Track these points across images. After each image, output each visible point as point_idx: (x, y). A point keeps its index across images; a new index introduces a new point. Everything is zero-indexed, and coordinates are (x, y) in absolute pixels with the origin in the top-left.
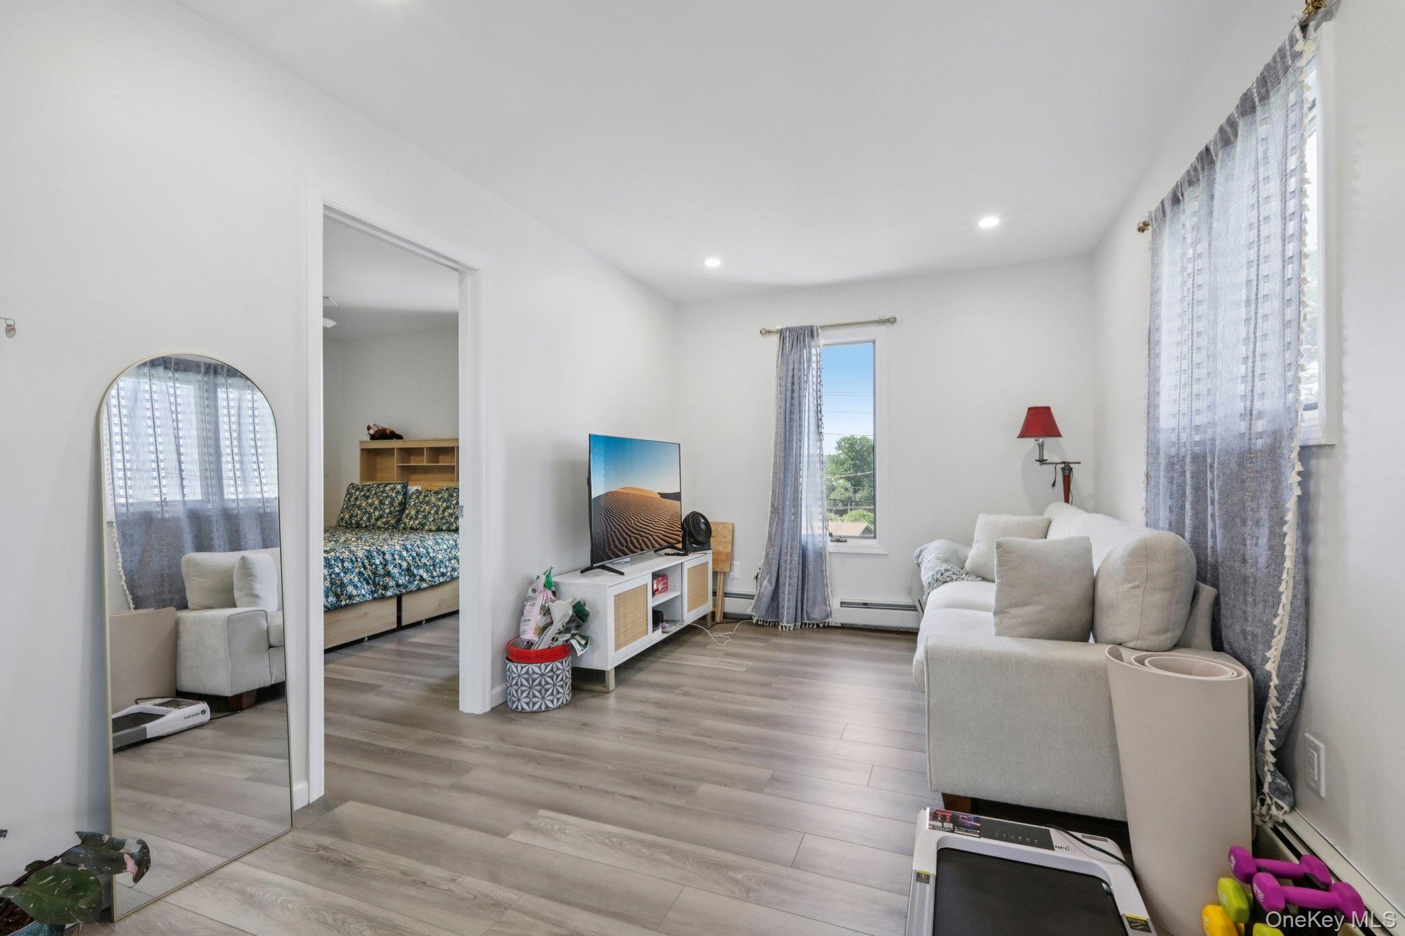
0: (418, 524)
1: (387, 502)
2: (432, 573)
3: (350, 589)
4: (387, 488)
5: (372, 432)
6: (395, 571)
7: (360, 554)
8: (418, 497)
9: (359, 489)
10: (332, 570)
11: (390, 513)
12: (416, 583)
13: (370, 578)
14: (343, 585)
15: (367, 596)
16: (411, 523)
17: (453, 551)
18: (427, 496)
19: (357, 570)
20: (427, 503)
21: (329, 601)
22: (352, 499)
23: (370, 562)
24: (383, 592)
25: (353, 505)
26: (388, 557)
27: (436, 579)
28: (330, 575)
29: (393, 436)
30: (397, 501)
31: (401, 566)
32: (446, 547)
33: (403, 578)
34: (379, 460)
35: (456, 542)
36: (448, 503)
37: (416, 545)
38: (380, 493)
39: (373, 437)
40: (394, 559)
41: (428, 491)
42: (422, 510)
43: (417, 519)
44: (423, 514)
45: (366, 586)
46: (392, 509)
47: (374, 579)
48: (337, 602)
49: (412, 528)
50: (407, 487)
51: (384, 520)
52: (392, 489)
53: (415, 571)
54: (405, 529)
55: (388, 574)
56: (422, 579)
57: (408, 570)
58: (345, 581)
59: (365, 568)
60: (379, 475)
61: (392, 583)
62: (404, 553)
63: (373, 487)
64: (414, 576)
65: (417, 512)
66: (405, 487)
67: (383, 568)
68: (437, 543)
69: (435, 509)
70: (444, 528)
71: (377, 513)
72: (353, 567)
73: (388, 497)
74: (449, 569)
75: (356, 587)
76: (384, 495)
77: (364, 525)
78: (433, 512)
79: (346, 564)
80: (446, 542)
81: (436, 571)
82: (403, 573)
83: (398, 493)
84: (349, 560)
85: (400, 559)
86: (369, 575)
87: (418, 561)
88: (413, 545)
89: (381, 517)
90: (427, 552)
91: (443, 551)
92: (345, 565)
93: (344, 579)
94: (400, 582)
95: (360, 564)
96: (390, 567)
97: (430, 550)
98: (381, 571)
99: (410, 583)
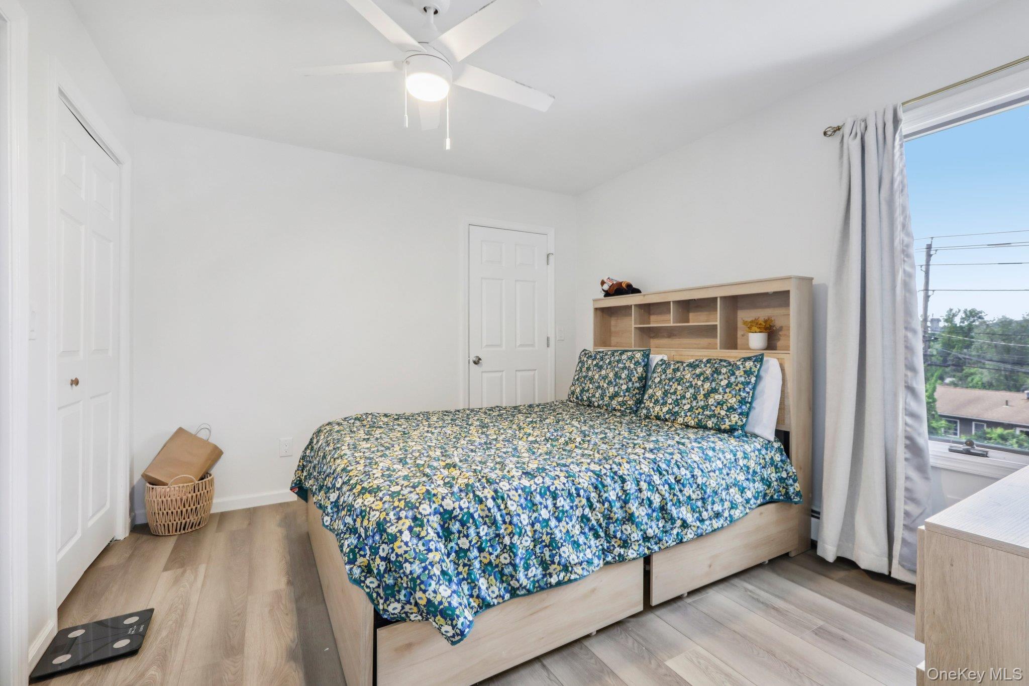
0: (667, 413)
1: (623, 376)
2: (700, 513)
3: (567, 552)
4: (624, 357)
5: (606, 287)
6: (641, 513)
7: (585, 481)
8: (664, 371)
9: (591, 356)
10: (535, 515)
11: (628, 390)
12: (675, 532)
13: (600, 525)
14: (553, 545)
15: (596, 561)
16: (657, 409)
17: (733, 472)
18: (678, 369)
19: (578, 513)
20: (679, 381)
21: (530, 575)
22: (584, 369)
23: (600, 496)
24: (622, 551)
25: (585, 377)
26: (630, 486)
27: (707, 523)
28: (533, 525)
29: (630, 290)
30: (637, 375)
31: (650, 503)
32: (721, 466)
33: (654, 524)
34: (613, 321)
35: (735, 455)
36: (714, 385)
37: (673, 462)
38: (616, 363)
39: (608, 294)
40: (640, 490)
41: (678, 362)
42: (672, 391)
43: (665, 404)
44: (674, 397)
45: (593, 542)
46: (630, 385)
47: (607, 527)
48: (544, 576)
49: (658, 418)
50: (648, 355)
51: (620, 399)
52: (630, 359)
53: (674, 512)
54: (647, 417)
55: (630, 518)
56: (685, 525)
57: (663, 508)
58: (558, 535)
59: (591, 507)
60: (614, 340)
61: (636, 535)
62: (656, 478)
63: (606, 354)
64: (672, 520)
65: (666, 393)
66: (646, 355)
67: (622, 507)
68: (707, 459)
69: (692, 391)
70: (710, 424)
71: (611, 390)
72: (572, 508)
73: (624, 368)
74: (727, 505)
75: (576, 545)
76: (620, 365)
77: (596, 404)
78: (688, 395)
79: (560, 502)
80: (721, 455)
81: (707, 510)
82: (655, 514)
83: (637, 363)
84: (565, 494)
85: (649, 490)
86: (598, 521)
87: (678, 494)
88: (669, 461)
89: (615, 395)
90: (693, 476)
91: (717, 472)
92: (558, 504)
93: (557, 531)
94: (650, 533)
95: (584, 501)
96: (633, 506)
97: (697, 472)
98: (618, 514)
99: (666, 532)
